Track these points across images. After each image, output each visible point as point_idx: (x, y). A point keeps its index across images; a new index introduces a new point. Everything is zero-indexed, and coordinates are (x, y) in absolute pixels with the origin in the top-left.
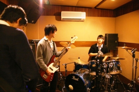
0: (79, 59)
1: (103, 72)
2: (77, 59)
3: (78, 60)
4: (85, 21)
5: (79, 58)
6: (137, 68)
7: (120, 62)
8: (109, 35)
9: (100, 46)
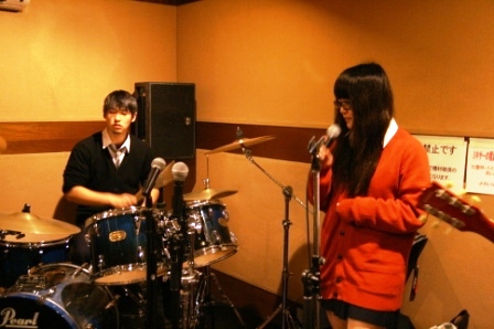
0: (28, 217)
1: (161, 261)
2: (16, 214)
3: (25, 221)
4: (26, 10)
5: (26, 210)
6: (289, 224)
7: (224, 208)
8: (157, 88)
9: (118, 146)
